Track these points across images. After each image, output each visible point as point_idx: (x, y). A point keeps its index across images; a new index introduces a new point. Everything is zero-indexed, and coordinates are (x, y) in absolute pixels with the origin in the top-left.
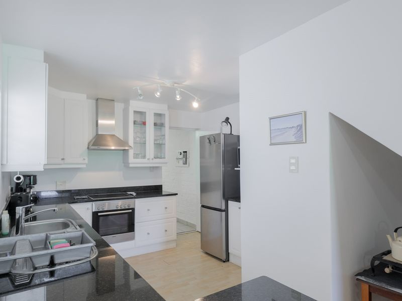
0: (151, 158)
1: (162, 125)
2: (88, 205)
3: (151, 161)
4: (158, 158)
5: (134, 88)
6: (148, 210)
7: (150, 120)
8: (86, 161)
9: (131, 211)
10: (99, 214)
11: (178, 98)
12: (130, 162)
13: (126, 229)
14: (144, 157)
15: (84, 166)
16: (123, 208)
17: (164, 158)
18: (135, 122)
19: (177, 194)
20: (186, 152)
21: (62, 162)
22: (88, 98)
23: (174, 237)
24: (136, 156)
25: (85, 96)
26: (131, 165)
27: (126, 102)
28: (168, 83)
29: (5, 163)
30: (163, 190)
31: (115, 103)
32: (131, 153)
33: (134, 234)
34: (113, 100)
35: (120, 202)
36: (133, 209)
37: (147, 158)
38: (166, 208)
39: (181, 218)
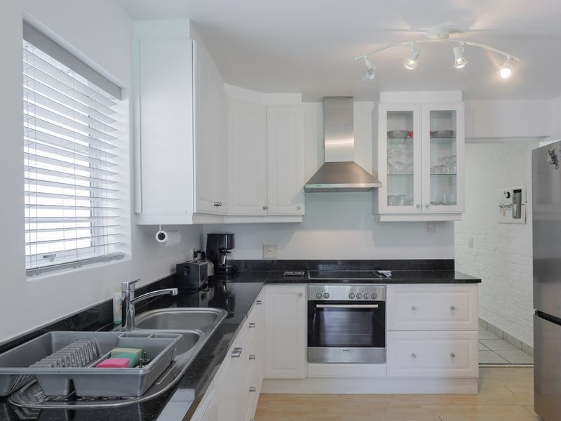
0: (424, 205)
1: (450, 135)
2: (301, 288)
3: (425, 210)
4: (441, 203)
5: (356, 59)
6: (414, 308)
7: (422, 128)
8: (302, 211)
9: (376, 306)
10: (318, 306)
11: (460, 64)
12: (380, 212)
13: (368, 340)
14: (409, 202)
15: (299, 220)
16: (362, 299)
17: (455, 203)
18: (390, 135)
19: (479, 281)
20: (520, 191)
21: (264, 213)
22: (305, 99)
23: (473, 371)
24: (392, 200)
25: (299, 96)
26: (383, 219)
27: (375, 97)
28: (432, 34)
29: (139, 211)
30: (455, 270)
31: (355, 103)
32: (383, 194)
33: (385, 352)
34: (351, 97)
35: (358, 287)
36: (382, 305)
37: (415, 204)
38: (453, 308)
39: (508, 332)
